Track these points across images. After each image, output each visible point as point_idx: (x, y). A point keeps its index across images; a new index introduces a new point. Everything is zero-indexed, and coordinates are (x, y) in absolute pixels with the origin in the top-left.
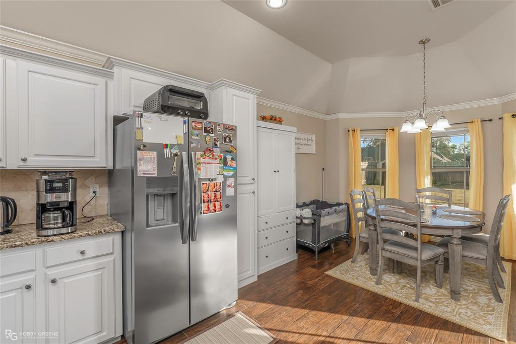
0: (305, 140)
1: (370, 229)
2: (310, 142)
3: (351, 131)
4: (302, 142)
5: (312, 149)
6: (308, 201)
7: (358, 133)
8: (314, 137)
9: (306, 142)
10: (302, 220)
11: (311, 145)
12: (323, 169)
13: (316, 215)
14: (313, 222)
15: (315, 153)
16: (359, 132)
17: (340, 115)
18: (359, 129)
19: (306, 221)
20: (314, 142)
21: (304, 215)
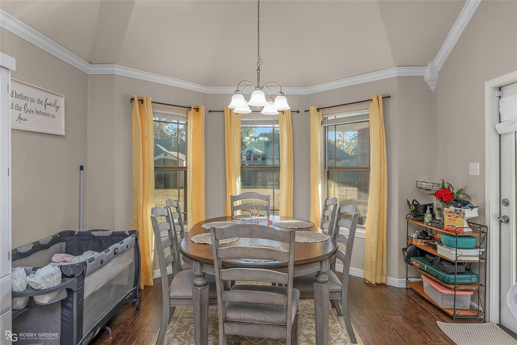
0: (40, 102)
1: (195, 285)
2: (51, 110)
3: (136, 101)
4: (32, 106)
5: (59, 126)
6: (44, 236)
7: (149, 107)
8: (61, 102)
9: (41, 108)
10: (31, 298)
11: (53, 116)
12: (82, 168)
13: (72, 276)
14: (64, 295)
15: (63, 133)
16: (150, 104)
17: (116, 69)
18: (150, 100)
19: (45, 300)
20: (62, 110)
21: (37, 284)
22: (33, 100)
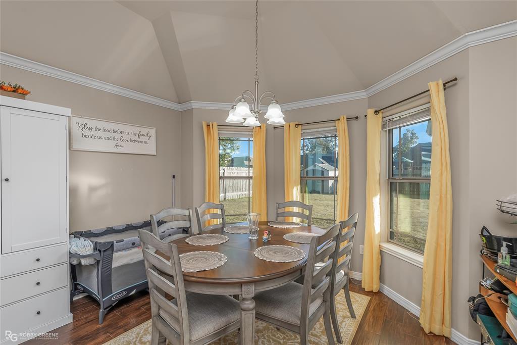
2: (144, 139)
4: (127, 137)
7: (215, 129)
12: (174, 177)
15: (155, 153)
17: (193, 105)
18: (216, 124)
22: (128, 133)
